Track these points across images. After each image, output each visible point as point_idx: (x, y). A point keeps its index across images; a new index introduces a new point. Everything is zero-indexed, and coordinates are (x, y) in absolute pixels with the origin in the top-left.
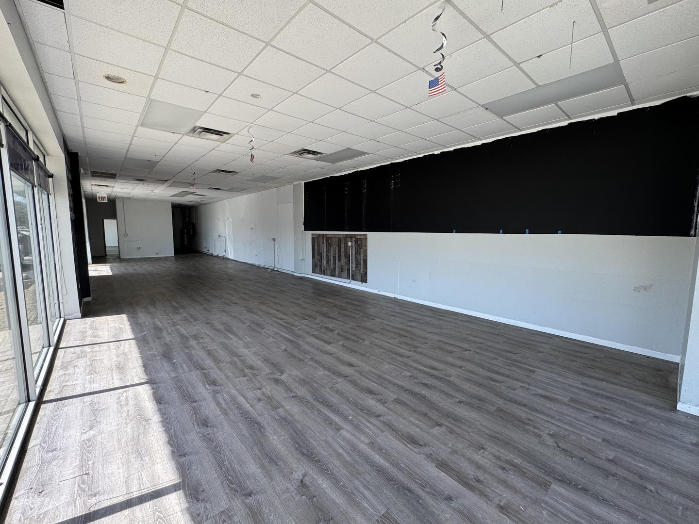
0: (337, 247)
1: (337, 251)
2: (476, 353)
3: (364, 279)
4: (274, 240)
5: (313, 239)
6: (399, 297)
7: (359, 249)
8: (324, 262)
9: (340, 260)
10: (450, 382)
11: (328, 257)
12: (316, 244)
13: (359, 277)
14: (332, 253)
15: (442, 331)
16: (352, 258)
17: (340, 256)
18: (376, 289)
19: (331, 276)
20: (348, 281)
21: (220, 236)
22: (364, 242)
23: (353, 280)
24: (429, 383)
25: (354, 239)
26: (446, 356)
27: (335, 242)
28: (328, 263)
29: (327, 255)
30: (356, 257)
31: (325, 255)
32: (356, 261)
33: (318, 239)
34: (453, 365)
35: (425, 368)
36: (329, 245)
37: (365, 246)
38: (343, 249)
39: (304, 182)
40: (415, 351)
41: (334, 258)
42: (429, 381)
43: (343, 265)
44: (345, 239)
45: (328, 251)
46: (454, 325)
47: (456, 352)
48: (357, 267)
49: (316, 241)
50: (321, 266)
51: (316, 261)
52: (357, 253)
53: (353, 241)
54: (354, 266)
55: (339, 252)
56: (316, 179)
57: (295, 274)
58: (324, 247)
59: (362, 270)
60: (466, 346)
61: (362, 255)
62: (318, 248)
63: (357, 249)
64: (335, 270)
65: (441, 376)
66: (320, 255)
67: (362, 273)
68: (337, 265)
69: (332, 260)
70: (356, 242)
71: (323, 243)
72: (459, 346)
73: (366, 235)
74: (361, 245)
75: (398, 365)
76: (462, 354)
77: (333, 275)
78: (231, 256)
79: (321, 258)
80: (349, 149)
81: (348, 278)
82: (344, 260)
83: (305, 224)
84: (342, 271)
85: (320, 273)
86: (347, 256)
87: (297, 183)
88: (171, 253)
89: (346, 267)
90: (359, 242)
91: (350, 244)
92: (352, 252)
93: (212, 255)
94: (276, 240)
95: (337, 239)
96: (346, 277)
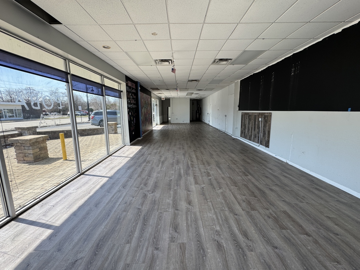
0: (254, 121)
1: (253, 124)
2: (316, 242)
3: (267, 145)
4: (226, 116)
5: (242, 115)
6: (290, 163)
7: (266, 123)
8: (247, 130)
9: (255, 130)
10: (244, 255)
11: (248, 128)
12: (243, 119)
13: (264, 143)
14: (251, 125)
15: (301, 204)
16: (261, 129)
17: (255, 128)
18: (274, 154)
19: (249, 140)
20: (258, 145)
21: (208, 114)
22: (269, 119)
23: (261, 144)
24: (225, 245)
25: (263, 116)
26: (272, 229)
27: (253, 118)
28: (248, 132)
29: (248, 126)
30: (264, 129)
31: (247, 126)
32: (263, 132)
33: (244, 116)
34: (268, 241)
35: (237, 231)
36: (250, 120)
37: (270, 121)
38: (257, 123)
39: (240, 80)
40: (248, 213)
41: (252, 128)
42: (226, 244)
43: (256, 133)
44: (258, 116)
45: (249, 123)
46: (323, 202)
47: (291, 230)
48: (264, 136)
49: (243, 117)
50: (245, 133)
51: (243, 130)
52: (265, 126)
53: (263, 118)
54: (262, 135)
55: (254, 124)
56: (246, 77)
57: (232, 136)
58: (247, 121)
59: (266, 138)
60: (309, 228)
61: (267, 128)
62: (244, 121)
63: (264, 123)
64: (251, 136)
65: (243, 245)
66: (245, 126)
67: (266, 141)
68: (253, 133)
69: (250, 129)
70: (265, 118)
71: (247, 118)
72: (301, 226)
73: (271, 113)
74: (267, 120)
75: (220, 218)
76: (295, 235)
77: (250, 140)
78: (211, 124)
79: (245, 128)
80: (245, 51)
81: (258, 143)
82: (257, 130)
83: (239, 106)
84: (255, 138)
85: (244, 137)
86: (259, 128)
87: (236, 81)
88: (188, 121)
89: (257, 135)
90: (266, 118)
91: (260, 119)
92: (262, 125)
93: (205, 123)
94: (227, 116)
95: (254, 116)
96: (257, 142)
